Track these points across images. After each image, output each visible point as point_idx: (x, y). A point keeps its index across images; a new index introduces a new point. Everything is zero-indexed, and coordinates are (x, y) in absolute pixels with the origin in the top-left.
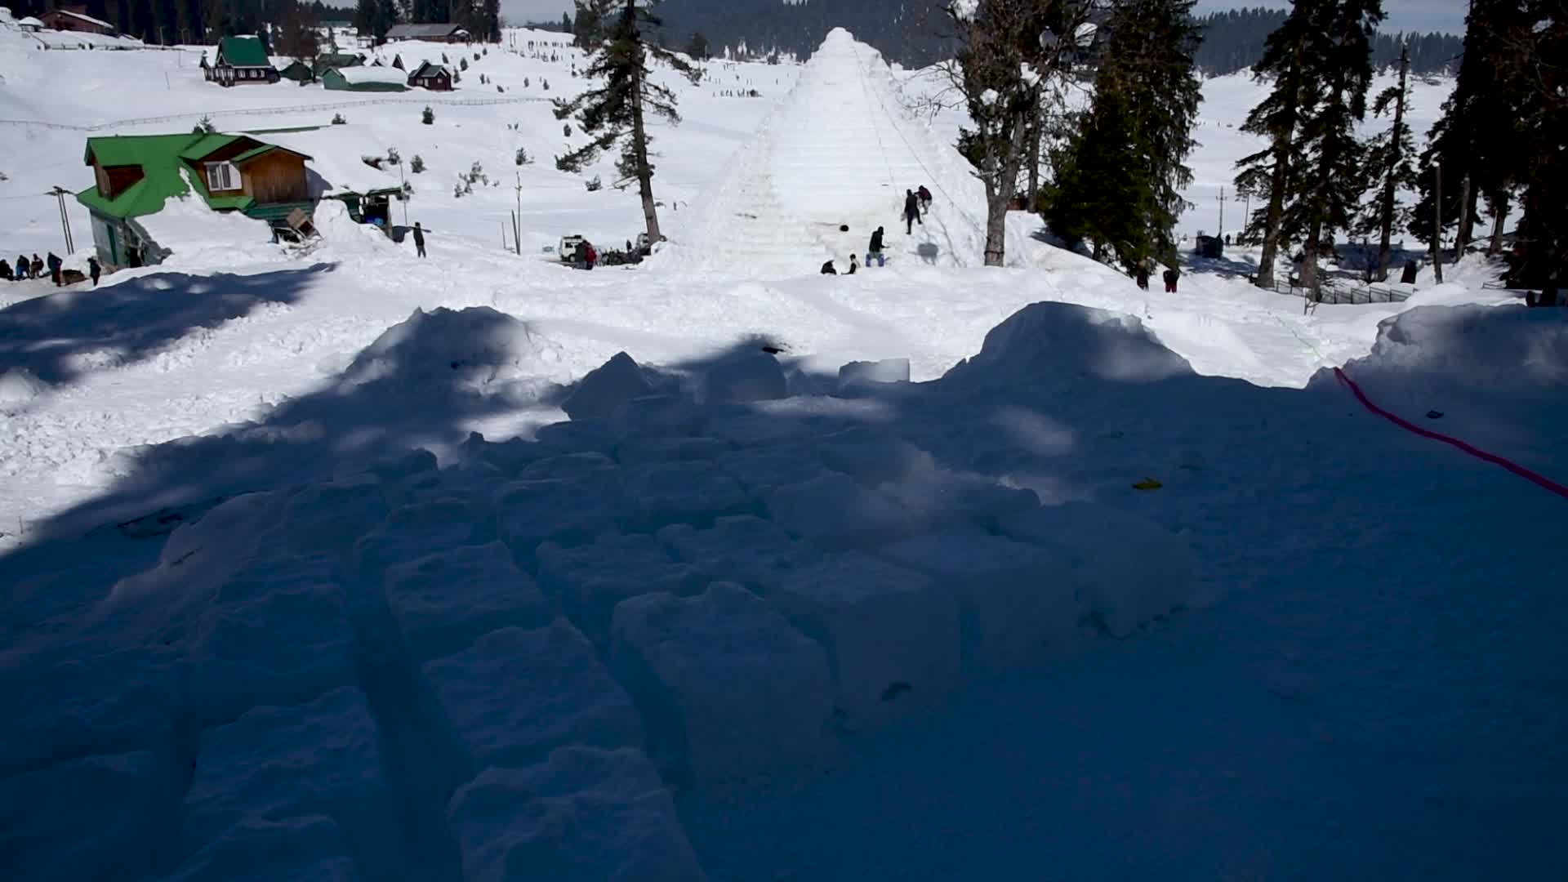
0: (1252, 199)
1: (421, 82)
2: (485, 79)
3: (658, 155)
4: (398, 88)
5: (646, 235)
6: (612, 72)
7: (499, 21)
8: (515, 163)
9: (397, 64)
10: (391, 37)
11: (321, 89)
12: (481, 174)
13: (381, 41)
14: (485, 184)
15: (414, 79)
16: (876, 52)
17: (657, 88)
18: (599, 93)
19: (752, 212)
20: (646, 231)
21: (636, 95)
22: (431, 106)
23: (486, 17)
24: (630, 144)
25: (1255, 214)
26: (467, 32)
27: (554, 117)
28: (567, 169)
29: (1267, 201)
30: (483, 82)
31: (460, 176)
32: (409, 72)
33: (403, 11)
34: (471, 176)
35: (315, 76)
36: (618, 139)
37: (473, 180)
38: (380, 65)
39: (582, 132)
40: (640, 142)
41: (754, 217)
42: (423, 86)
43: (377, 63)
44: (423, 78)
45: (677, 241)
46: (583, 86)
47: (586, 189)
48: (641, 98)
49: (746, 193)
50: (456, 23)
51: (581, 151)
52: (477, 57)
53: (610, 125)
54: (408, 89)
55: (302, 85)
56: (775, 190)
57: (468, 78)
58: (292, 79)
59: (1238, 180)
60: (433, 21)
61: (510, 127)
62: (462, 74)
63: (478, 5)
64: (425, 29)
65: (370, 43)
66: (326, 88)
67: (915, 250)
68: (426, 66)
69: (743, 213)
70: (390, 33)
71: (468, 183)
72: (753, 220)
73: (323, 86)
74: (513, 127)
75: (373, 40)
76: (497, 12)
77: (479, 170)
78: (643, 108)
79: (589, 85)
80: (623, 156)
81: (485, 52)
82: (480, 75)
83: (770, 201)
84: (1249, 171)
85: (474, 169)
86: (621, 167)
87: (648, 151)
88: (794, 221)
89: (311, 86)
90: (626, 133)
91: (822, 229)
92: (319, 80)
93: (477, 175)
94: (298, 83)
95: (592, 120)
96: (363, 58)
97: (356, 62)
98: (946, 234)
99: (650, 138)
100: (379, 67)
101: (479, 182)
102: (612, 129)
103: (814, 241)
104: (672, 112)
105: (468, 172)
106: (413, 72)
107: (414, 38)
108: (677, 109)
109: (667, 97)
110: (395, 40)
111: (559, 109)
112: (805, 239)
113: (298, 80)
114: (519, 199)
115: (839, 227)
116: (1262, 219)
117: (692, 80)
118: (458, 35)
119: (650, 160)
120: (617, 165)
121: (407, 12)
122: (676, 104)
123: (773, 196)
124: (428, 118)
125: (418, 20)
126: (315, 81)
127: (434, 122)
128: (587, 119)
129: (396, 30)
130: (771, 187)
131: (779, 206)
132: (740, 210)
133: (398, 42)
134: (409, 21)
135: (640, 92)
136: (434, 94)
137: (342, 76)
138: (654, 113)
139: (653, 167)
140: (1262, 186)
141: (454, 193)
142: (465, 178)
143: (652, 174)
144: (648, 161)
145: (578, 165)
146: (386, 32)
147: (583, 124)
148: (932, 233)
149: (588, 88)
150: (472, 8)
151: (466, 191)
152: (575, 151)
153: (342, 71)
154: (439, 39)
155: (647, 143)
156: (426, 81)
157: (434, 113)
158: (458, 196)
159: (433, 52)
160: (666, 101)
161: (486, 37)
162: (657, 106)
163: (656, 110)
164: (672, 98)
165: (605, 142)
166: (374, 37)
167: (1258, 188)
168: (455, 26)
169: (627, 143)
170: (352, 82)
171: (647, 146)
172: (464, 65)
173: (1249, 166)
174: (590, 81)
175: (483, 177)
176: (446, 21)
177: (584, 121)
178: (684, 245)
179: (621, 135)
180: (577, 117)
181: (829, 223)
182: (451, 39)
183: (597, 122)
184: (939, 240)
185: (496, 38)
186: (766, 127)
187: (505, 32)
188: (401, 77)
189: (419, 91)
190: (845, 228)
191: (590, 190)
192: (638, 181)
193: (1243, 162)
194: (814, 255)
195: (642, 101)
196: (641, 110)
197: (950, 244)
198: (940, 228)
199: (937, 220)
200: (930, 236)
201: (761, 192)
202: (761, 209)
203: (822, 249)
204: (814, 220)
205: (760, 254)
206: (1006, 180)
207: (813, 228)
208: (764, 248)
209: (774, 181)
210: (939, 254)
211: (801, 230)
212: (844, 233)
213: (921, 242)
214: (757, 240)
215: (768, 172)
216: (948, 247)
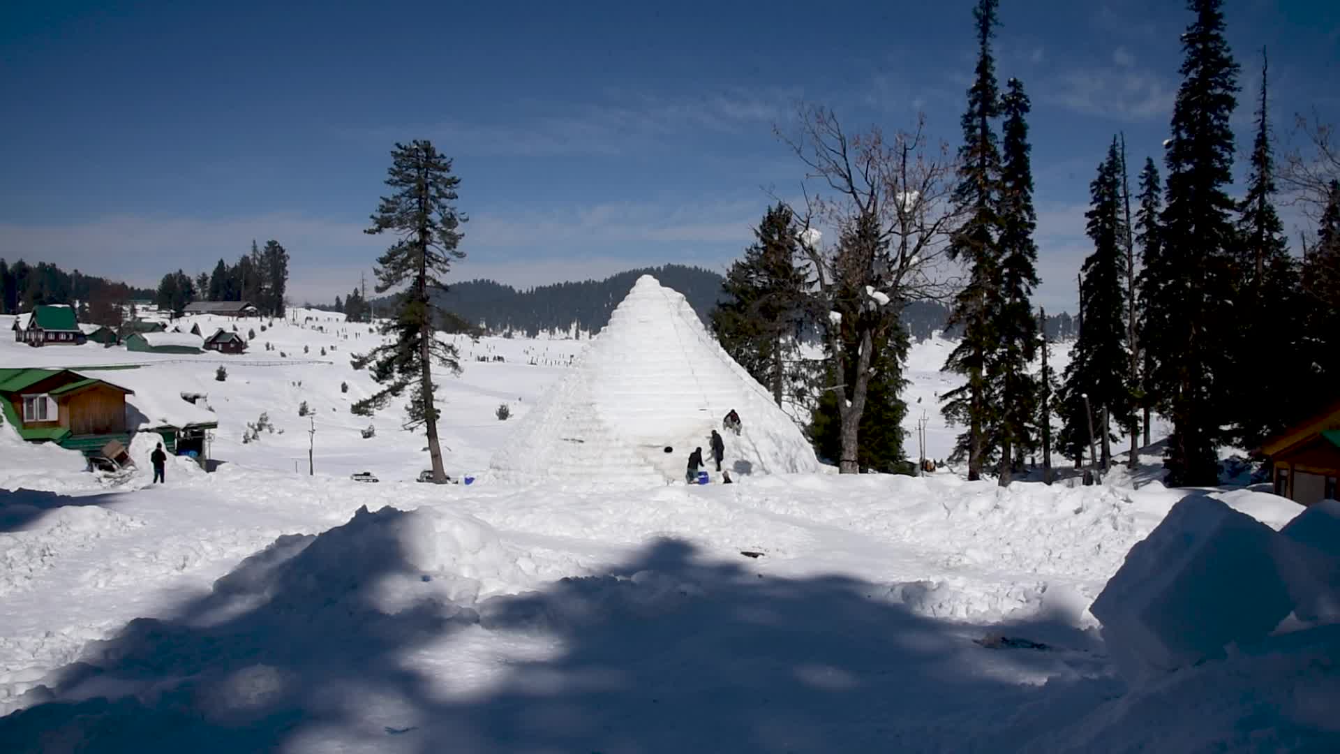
0: (957, 424)
1: (216, 346)
2: (270, 346)
3: (443, 401)
4: (195, 350)
5: (429, 472)
6: (403, 330)
7: (284, 299)
8: (298, 414)
9: (195, 330)
10: (188, 312)
11: (124, 351)
12: (268, 423)
13: (179, 314)
14: (271, 432)
15: (210, 344)
16: (680, 295)
17: (442, 344)
18: (392, 347)
19: (578, 437)
20: (431, 469)
21: (425, 350)
22: (224, 365)
23: (274, 296)
24: (418, 391)
25: (960, 438)
26: (255, 309)
28: (360, 413)
29: (969, 427)
30: (268, 349)
31: (249, 425)
32: (205, 338)
33: (200, 290)
34: (258, 425)
35: (120, 339)
36: (407, 387)
37: (260, 429)
38: (178, 331)
39: (374, 382)
40: (427, 389)
41: (581, 441)
42: (217, 349)
43: (177, 330)
44: (218, 344)
45: (502, 466)
46: (378, 340)
47: (362, 436)
48: (429, 352)
49: (571, 420)
50: (246, 301)
51: (374, 398)
52: (263, 329)
53: (400, 375)
54: (203, 352)
55: (106, 347)
56: (601, 417)
57: (254, 346)
58: (98, 341)
59: (944, 410)
60: (226, 299)
61: (294, 384)
62: (250, 343)
63: (266, 287)
64: (218, 305)
65: (169, 316)
66: (129, 349)
68: (221, 333)
69: (570, 437)
70: (187, 308)
71: (256, 431)
72: (581, 444)
73: (126, 348)
74: (297, 384)
75: (171, 314)
76: (283, 292)
77: (266, 419)
78: (431, 360)
79: (383, 340)
80: (413, 401)
81: (271, 325)
82: (265, 343)
83: (596, 426)
84: (952, 404)
85: (261, 419)
86: (411, 411)
87: (435, 398)
88: (621, 444)
89: (115, 348)
90: (415, 383)
91: (649, 452)
92: (123, 343)
93: (264, 425)
94: (104, 345)
95: (383, 372)
96: (165, 326)
97: (158, 328)
98: (757, 452)
99: (436, 387)
100: (177, 333)
101: (266, 430)
102: (402, 379)
103: (642, 461)
104: (455, 365)
105: (257, 421)
106: (209, 338)
107: (208, 312)
108: (460, 363)
109: (451, 352)
110: (192, 314)
111: (356, 360)
112: (633, 461)
113: (103, 342)
114: (312, 441)
115: (663, 449)
116: (965, 442)
118: (248, 311)
119: (436, 406)
120: (407, 408)
121: (204, 292)
122: (459, 358)
123: (599, 422)
124: (221, 376)
125: (213, 299)
126: (119, 343)
127: (226, 379)
128: (380, 370)
129: (193, 306)
130: (597, 413)
131: (606, 430)
132: (565, 436)
133: (194, 316)
134: (205, 300)
135: (428, 347)
136: (227, 357)
137: (145, 340)
138: (440, 365)
139: (439, 411)
140: (965, 415)
141: (243, 440)
142: (253, 427)
143: (438, 417)
145: (371, 410)
146: (184, 307)
147: (375, 375)
148: (744, 451)
149: (383, 343)
150: (261, 289)
151: (253, 438)
152: (369, 397)
153: (145, 335)
154: (231, 314)
155: (434, 391)
156: (220, 346)
157: (227, 372)
158: (246, 442)
159: (226, 323)
160: (449, 355)
161: (272, 313)
162: (443, 359)
163: (441, 362)
164: (454, 353)
165: (396, 390)
166: (172, 311)
167: (961, 416)
168: (245, 304)
169: (416, 390)
170: (153, 345)
171: (433, 393)
172: (252, 335)
173: (950, 400)
174: (384, 337)
175: (269, 426)
176: (239, 299)
177: (375, 371)
178: (509, 469)
179: (410, 384)
180: (370, 368)
181: (654, 444)
182: (242, 314)
183: (389, 373)
184: (752, 458)
185: (280, 314)
187: (289, 311)
188: (198, 342)
189: (213, 354)
190: (669, 450)
191: (365, 437)
192: (425, 424)
193: (945, 397)
194: (644, 475)
195: (430, 355)
196: (429, 362)
197: (761, 461)
198: (751, 447)
199: (750, 441)
200: (745, 454)
201: (586, 418)
202: (588, 434)
203: (650, 469)
204: (641, 443)
205: (591, 475)
206: (858, 392)
207: (640, 450)
208: (594, 470)
209: (598, 408)
210: (753, 470)
211: (629, 452)
212: (668, 455)
213: (739, 459)
214: (586, 463)
215: (593, 400)
216: (759, 463)
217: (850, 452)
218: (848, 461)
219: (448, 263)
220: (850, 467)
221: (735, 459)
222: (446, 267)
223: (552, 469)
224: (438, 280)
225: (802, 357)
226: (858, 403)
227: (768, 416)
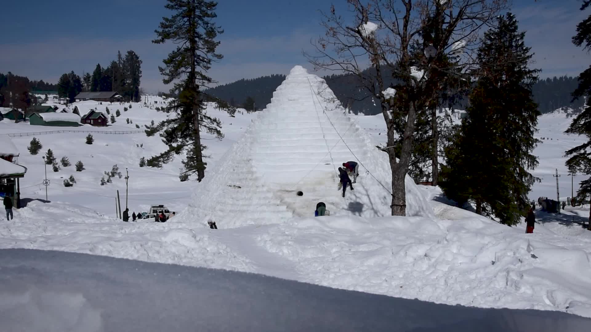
0: (579, 174)
1: (89, 121)
2: (130, 121)
3: (209, 157)
4: (75, 124)
6: (182, 109)
7: (140, 90)
8: (139, 166)
9: (76, 111)
10: (78, 99)
11: (29, 125)
12: (118, 171)
13: (72, 101)
14: (120, 178)
15: (85, 120)
17: (209, 118)
18: (173, 121)
19: (238, 184)
21: (196, 122)
22: (91, 134)
23: (132, 88)
24: (191, 151)
25: (582, 184)
26: (121, 96)
27: (145, 134)
30: (128, 123)
31: (105, 173)
32: (82, 115)
33: (86, 85)
34: (111, 173)
35: (25, 117)
36: (186, 147)
37: (113, 176)
38: (65, 112)
39: (165, 144)
40: (198, 150)
41: (240, 187)
42: (90, 123)
43: (64, 111)
44: (90, 119)
46: (163, 117)
47: (179, 180)
48: (199, 124)
49: (235, 171)
50: (115, 91)
51: (162, 155)
52: (126, 109)
53: (181, 140)
54: (80, 125)
55: (16, 122)
56: (254, 169)
57: (121, 120)
58: (11, 119)
59: (569, 163)
60: (102, 90)
61: (138, 146)
62: (116, 119)
63: (128, 82)
64: (97, 94)
65: (65, 102)
66: (31, 124)
67: (346, 207)
68: (92, 112)
69: (233, 185)
70: (78, 96)
71: (110, 176)
72: (239, 189)
73: (29, 123)
74: (140, 146)
75: (67, 100)
76: (139, 85)
77: (117, 169)
78: (200, 129)
79: (167, 116)
80: (187, 157)
81: (130, 107)
82: (127, 119)
83: (250, 176)
84: (575, 157)
85: (113, 169)
86: (186, 164)
87: (203, 155)
88: (265, 189)
89: (22, 123)
90: (189, 145)
91: (285, 195)
92: (28, 120)
93: (116, 173)
94: (14, 121)
95: (170, 137)
96: (56, 108)
97: (51, 110)
98: (368, 196)
99: (205, 147)
100: (65, 113)
101: (117, 176)
102: (182, 142)
103: (278, 202)
104: (219, 132)
105: (110, 170)
106: (85, 116)
107: (91, 99)
108: (222, 131)
109: (215, 123)
110: (80, 101)
111: (149, 130)
112: (273, 202)
113: (14, 119)
114: (127, 184)
115: (295, 193)
116: (587, 187)
117: (230, 114)
118: (116, 98)
119: (204, 160)
120: (183, 162)
121: (88, 86)
122: (221, 127)
123: (252, 173)
124: (90, 141)
125: (94, 90)
126: (25, 120)
127: (93, 143)
128: (167, 137)
129: (81, 95)
130: (252, 167)
131: (256, 179)
132: (230, 183)
133: (82, 102)
134: (88, 91)
135: (198, 120)
136: (96, 128)
137: (41, 118)
138: (207, 132)
139: (206, 164)
140: (585, 166)
141: (100, 183)
142: (108, 174)
143: (205, 168)
144: (203, 161)
145: (160, 163)
146: (75, 95)
147: (165, 139)
148: (358, 195)
149: (167, 118)
150: (124, 84)
151: (108, 181)
152: (159, 155)
153: (41, 114)
154: (106, 100)
155: (202, 150)
156: (92, 121)
157: (93, 138)
158: (103, 184)
159: (101, 107)
160: (214, 126)
161: (132, 99)
162: (209, 128)
163: (208, 131)
164: (218, 124)
165: (178, 150)
166: (68, 98)
167: (582, 167)
168: (115, 93)
169: (190, 150)
170: (47, 121)
171: (202, 152)
172: (118, 114)
173: (575, 154)
174: (168, 114)
175: (119, 173)
176: (111, 90)
177: (165, 137)
178: (195, 207)
179: (187, 145)
180: (161, 135)
181: (290, 190)
182: (112, 100)
183: (174, 138)
184: (364, 200)
185: (138, 100)
186: (251, 129)
187: (143, 98)
188: (76, 118)
189: (88, 127)
190: (300, 194)
191: (182, 181)
192: (197, 172)
193: (570, 152)
194: (279, 212)
195: (199, 125)
196: (199, 131)
197: (371, 203)
198: (365, 192)
199: (363, 187)
200: (358, 197)
201: (245, 170)
202: (244, 182)
203: (284, 208)
204: (279, 188)
205: (243, 212)
206: (404, 152)
207: (279, 194)
208: (245, 208)
209: (253, 163)
210: (364, 209)
211: (270, 195)
212: (300, 198)
213: (352, 201)
214: (241, 203)
215: (250, 157)
216: (370, 205)
217: (398, 198)
218: (397, 205)
220: (399, 211)
221: (349, 201)
222: (209, 65)
223: (219, 207)
224: (203, 74)
226: (404, 159)
227: (380, 169)
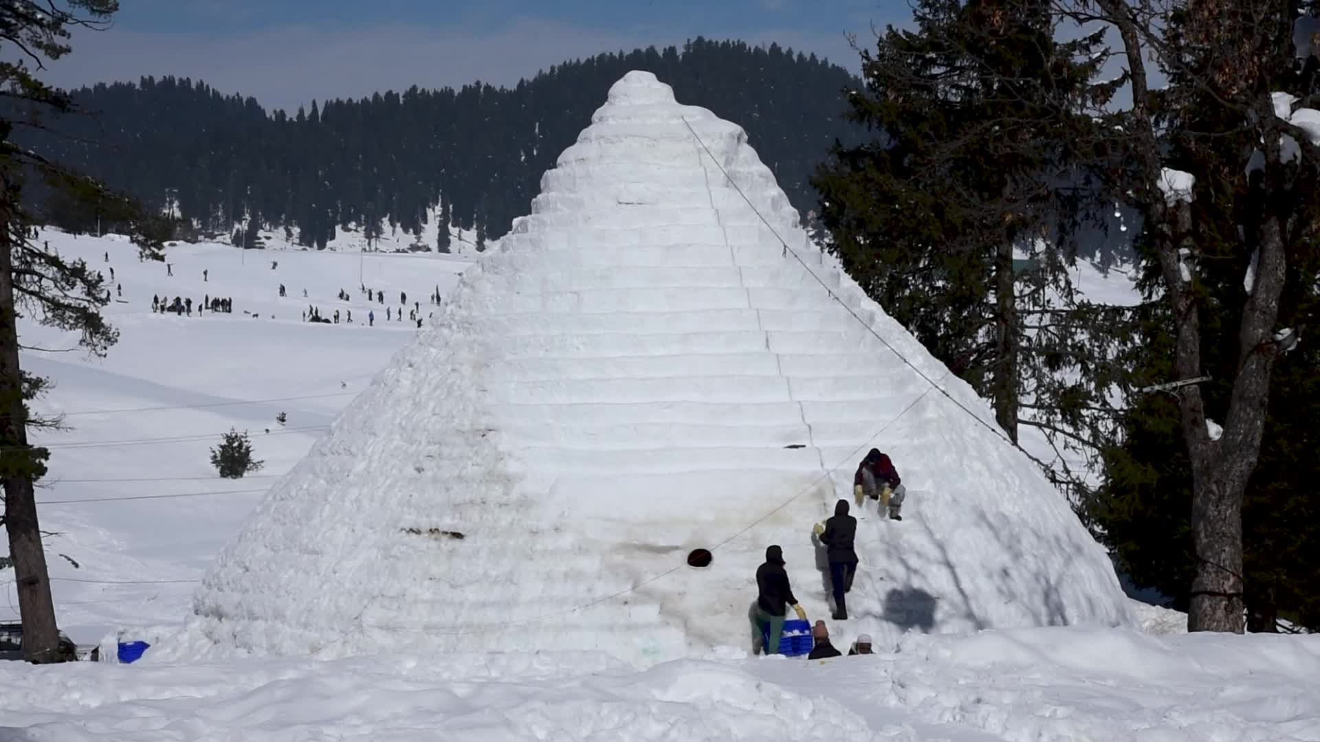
3: (56, 424)
5: (11, 628)
16: (735, 128)
17: (54, 261)
19: (449, 523)
20: (17, 619)
41: (457, 535)
45: (227, 608)
48: (12, 284)
49: (429, 474)
56: (512, 467)
67: (878, 608)
69: (425, 524)
72: (457, 542)
78: (17, 308)
83: (496, 492)
87: (32, 416)
88: (567, 540)
91: (643, 563)
98: (949, 565)
99: (37, 384)
103: (627, 592)
104: (92, 323)
108: (108, 315)
109: (79, 284)
112: (603, 589)
115: (685, 555)
117: (143, 245)
119: (35, 438)
122: (103, 302)
123: (507, 480)
130: (500, 457)
131: (525, 503)
132: (410, 520)
135: (11, 270)
138: (45, 322)
139: (44, 453)
143: (42, 471)
144: (29, 442)
148: (914, 562)
155: (29, 396)
160: (77, 294)
162: (56, 306)
163: (50, 315)
164: (92, 286)
171: (26, 403)
178: (253, 617)
181: (662, 543)
184: (936, 581)
190: (700, 558)
194: (630, 628)
195: (15, 291)
196: (13, 315)
197: (962, 592)
198: (934, 553)
199: (930, 533)
200: (916, 572)
201: (470, 470)
202: (474, 514)
203: (649, 612)
204: (620, 539)
205: (480, 630)
206: (1241, 398)
207: (619, 558)
208: (492, 615)
209: (504, 442)
210: (938, 616)
211: (590, 564)
212: (699, 573)
213: (899, 587)
214: (471, 594)
215: (484, 421)
216: (958, 598)
217: (1220, 569)
218: (1212, 594)
219: (64, 26)
220: (1220, 613)
221: (890, 586)
222: (59, 41)
223: (373, 615)
224: (34, 75)
225: (1077, 299)
226: (1243, 428)
227: (977, 465)
